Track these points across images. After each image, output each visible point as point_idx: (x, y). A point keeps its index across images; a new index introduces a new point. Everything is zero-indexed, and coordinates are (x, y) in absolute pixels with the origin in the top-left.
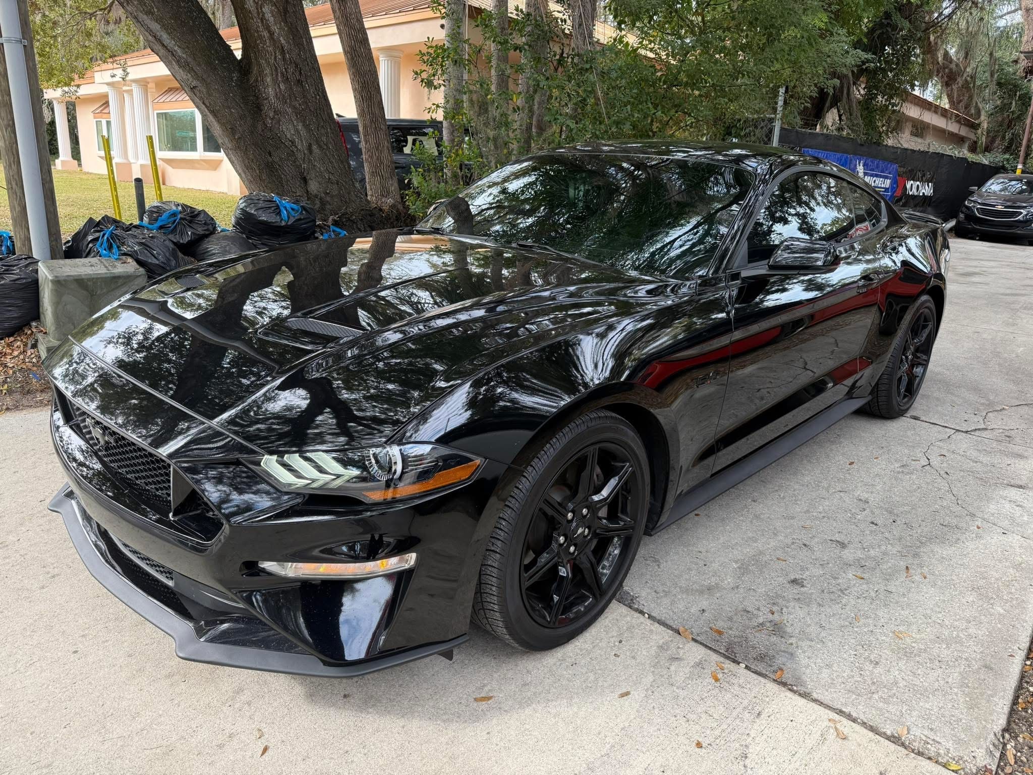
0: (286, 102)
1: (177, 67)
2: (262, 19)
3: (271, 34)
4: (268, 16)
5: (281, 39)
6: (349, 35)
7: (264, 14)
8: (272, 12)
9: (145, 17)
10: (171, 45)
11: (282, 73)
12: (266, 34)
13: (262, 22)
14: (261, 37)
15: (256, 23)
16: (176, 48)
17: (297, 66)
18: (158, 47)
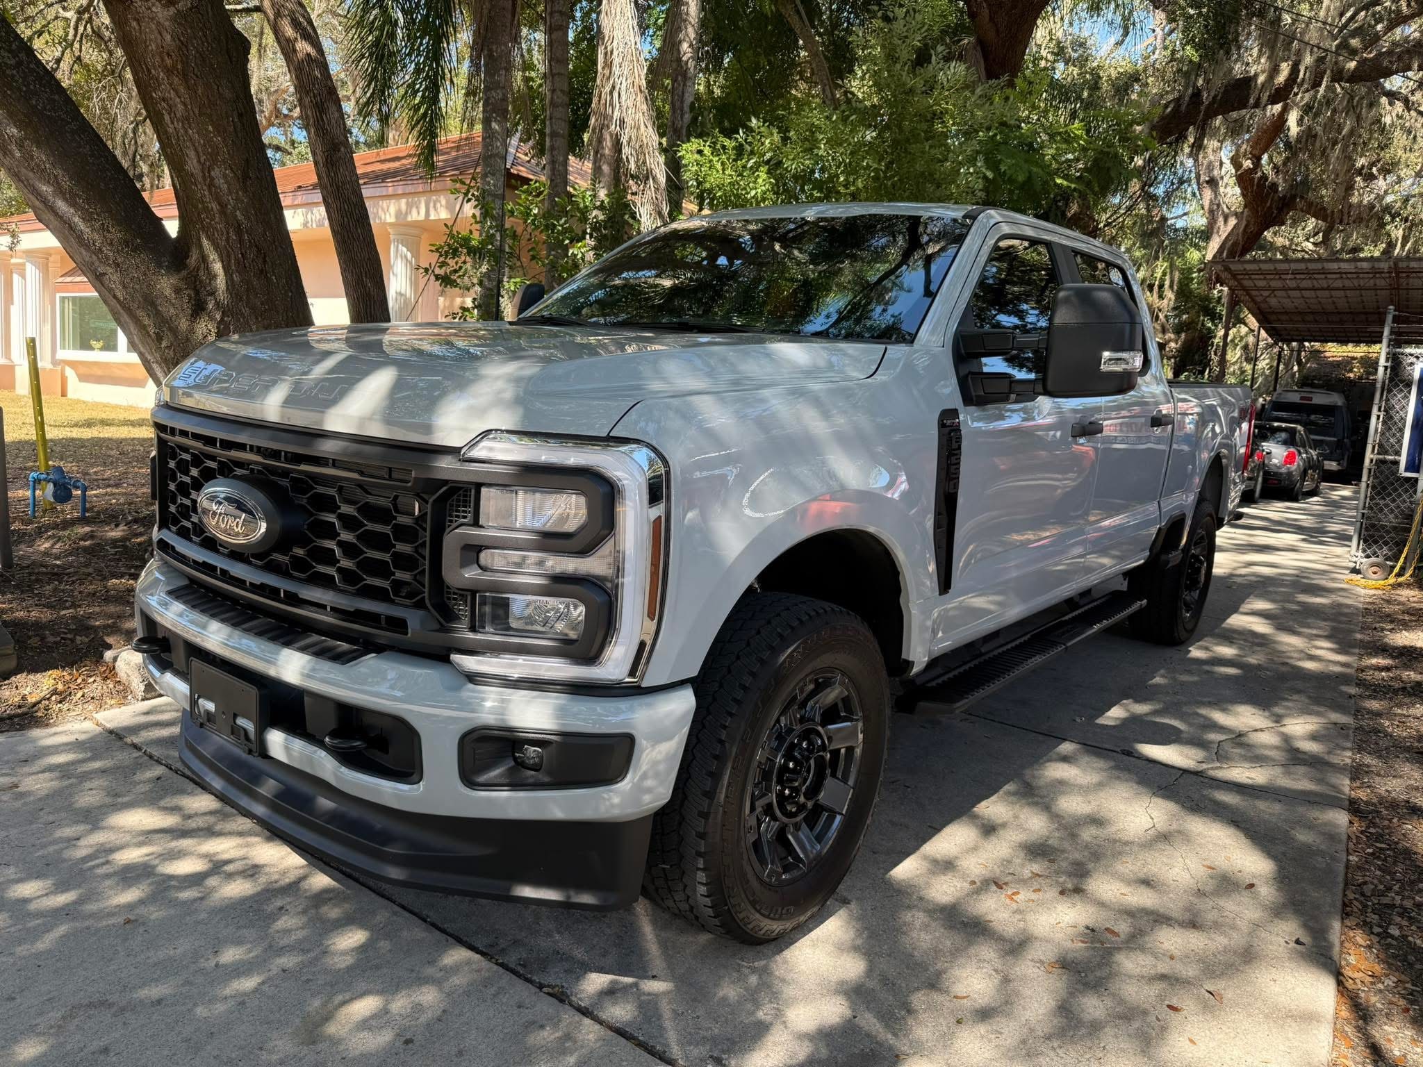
0: (241, 299)
1: (76, 246)
2: (211, 185)
3: (223, 206)
4: (220, 181)
5: (238, 213)
6: (340, 210)
7: (212, 179)
8: (225, 176)
9: (31, 174)
10: (69, 215)
11: (237, 260)
12: (214, 206)
13: (210, 190)
14: (206, 209)
15: (202, 191)
16: (76, 219)
17: (259, 250)
18: (48, 216)
